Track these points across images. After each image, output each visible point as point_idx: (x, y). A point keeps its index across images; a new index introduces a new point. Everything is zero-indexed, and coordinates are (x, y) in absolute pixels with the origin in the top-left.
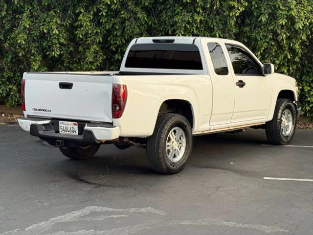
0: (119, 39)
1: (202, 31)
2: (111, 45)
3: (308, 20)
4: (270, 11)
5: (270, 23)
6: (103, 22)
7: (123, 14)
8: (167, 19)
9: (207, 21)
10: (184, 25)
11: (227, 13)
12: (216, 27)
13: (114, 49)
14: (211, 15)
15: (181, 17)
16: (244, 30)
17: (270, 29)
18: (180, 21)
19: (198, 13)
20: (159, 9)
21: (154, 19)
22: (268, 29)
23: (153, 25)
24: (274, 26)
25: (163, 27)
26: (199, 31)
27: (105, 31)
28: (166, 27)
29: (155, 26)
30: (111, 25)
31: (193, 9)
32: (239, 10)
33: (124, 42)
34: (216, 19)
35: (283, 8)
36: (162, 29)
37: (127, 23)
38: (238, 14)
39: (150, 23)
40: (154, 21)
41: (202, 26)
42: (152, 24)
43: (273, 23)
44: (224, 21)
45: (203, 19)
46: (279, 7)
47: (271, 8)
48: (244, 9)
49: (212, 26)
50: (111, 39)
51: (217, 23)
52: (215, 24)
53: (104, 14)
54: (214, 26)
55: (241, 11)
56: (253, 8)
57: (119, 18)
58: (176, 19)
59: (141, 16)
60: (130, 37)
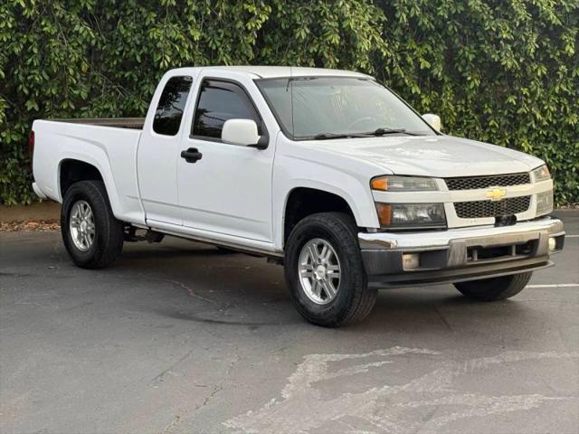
0: (36, 71)
1: (198, 56)
2: (19, 83)
4: (310, 21)
5: (311, 41)
6: (5, 40)
7: (45, 26)
8: (129, 34)
9: (203, 39)
10: (169, 46)
11: (240, 24)
12: (220, 49)
13: (26, 91)
14: (210, 28)
15: (163, 31)
16: (264, 54)
17: (311, 51)
18: (161, 38)
20: (108, 18)
21: (99, 35)
22: (308, 52)
23: (99, 46)
24: (317, 46)
25: (119, 49)
26: (193, 56)
27: (5, 58)
28: (128, 50)
29: (104, 48)
30: (22, 47)
31: (177, 17)
32: (261, 19)
33: (47, 77)
34: (219, 34)
35: (331, 17)
36: (118, 53)
37: (54, 43)
38: (260, 26)
39: (93, 43)
40: (100, 38)
42: (96, 43)
43: (315, 41)
44: (232, 38)
46: (325, 14)
47: (310, 16)
49: (214, 48)
50: (19, 72)
51: (221, 42)
52: (219, 44)
53: (10, 25)
54: (217, 49)
55: (264, 21)
56: (279, 15)
57: (35, 32)
58: (153, 34)
59: (81, 29)
60: (63, 69)
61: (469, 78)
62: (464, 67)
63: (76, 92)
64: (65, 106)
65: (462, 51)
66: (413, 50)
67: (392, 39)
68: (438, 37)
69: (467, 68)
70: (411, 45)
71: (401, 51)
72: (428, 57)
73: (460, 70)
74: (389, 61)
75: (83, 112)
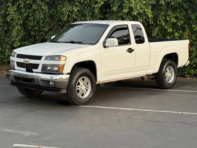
0: (32, 22)
1: (79, 17)
2: (28, 26)
3: (142, 10)
4: (119, 4)
6: (23, 11)
7: (34, 7)
9: (83, 11)
10: (67, 13)
11: (93, 5)
12: (87, 15)
13: (30, 28)
14: (85, 7)
15: (66, 8)
16: (106, 16)
17: (119, 15)
18: (65, 11)
19: (77, 6)
20: (56, 4)
21: (54, 10)
23: (53, 13)
24: (122, 13)
25: (58, 14)
26: (77, 17)
27: (24, 17)
29: (54, 14)
30: (27, 13)
31: (74, 3)
32: (101, 4)
33: (36, 24)
34: (88, 9)
35: (127, 2)
36: (57, 16)
37: (37, 12)
38: (100, 6)
39: (51, 12)
40: (53, 11)
41: (79, 13)
42: (52, 13)
44: (92, 10)
45: (79, 9)
46: (124, 2)
47: (120, 2)
48: (104, 3)
50: (28, 22)
51: (88, 12)
52: (87, 12)
53: (22, 7)
54: (86, 14)
55: (102, 4)
56: (110, 2)
57: (32, 9)
59: (44, 8)
60: (39, 21)
61: (193, 26)
62: (193, 22)
63: (44, 29)
64: (41, 33)
65: (190, 15)
66: (169, 15)
67: (162, 11)
68: (181, 10)
69: (194, 22)
70: (169, 13)
71: (165, 16)
72: (176, 18)
73: (191, 23)
74: (159, 19)
75: (46, 36)
